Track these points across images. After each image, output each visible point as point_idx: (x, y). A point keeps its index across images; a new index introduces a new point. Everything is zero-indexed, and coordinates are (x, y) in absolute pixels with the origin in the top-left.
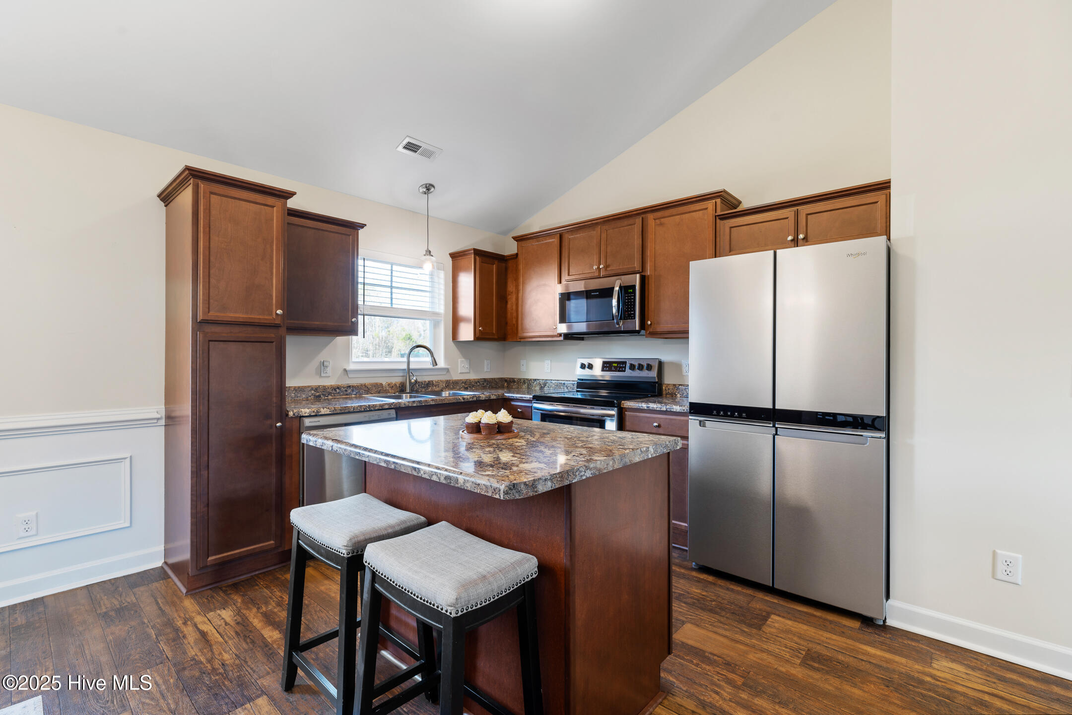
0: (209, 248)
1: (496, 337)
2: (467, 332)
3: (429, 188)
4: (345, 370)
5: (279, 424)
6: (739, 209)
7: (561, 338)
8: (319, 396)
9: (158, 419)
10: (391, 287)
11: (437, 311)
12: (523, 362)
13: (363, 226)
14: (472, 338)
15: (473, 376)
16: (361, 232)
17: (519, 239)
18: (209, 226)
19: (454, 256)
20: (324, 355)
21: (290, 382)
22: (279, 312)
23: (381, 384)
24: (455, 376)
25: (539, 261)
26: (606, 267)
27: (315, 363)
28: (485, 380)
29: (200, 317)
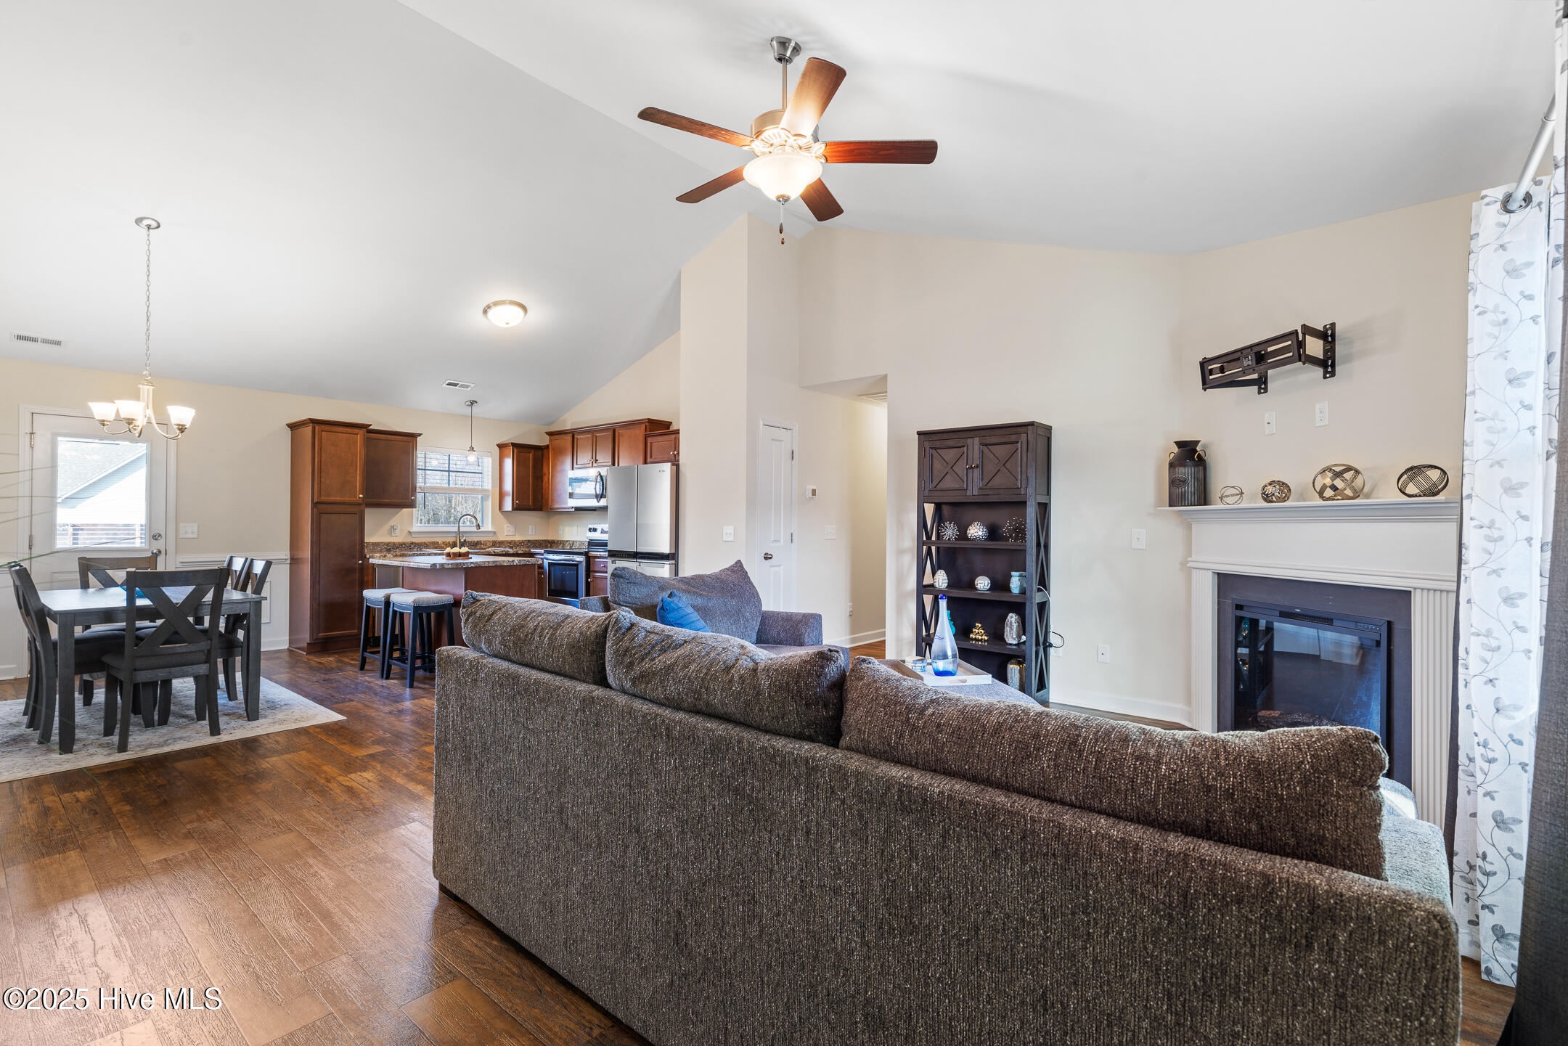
0: (320, 462)
1: (532, 507)
2: (508, 506)
3: (473, 403)
4: (409, 532)
5: (360, 562)
6: (671, 429)
7: (573, 510)
8: (390, 549)
9: (286, 559)
10: (449, 471)
11: (485, 487)
12: (561, 527)
13: (420, 435)
14: (510, 509)
15: (518, 538)
16: (419, 438)
17: (550, 434)
18: (320, 449)
19: (501, 446)
20: (392, 522)
21: (367, 540)
22: (361, 496)
23: (437, 542)
24: (501, 539)
25: (560, 452)
26: (596, 460)
27: (387, 527)
28: (529, 541)
29: (315, 500)
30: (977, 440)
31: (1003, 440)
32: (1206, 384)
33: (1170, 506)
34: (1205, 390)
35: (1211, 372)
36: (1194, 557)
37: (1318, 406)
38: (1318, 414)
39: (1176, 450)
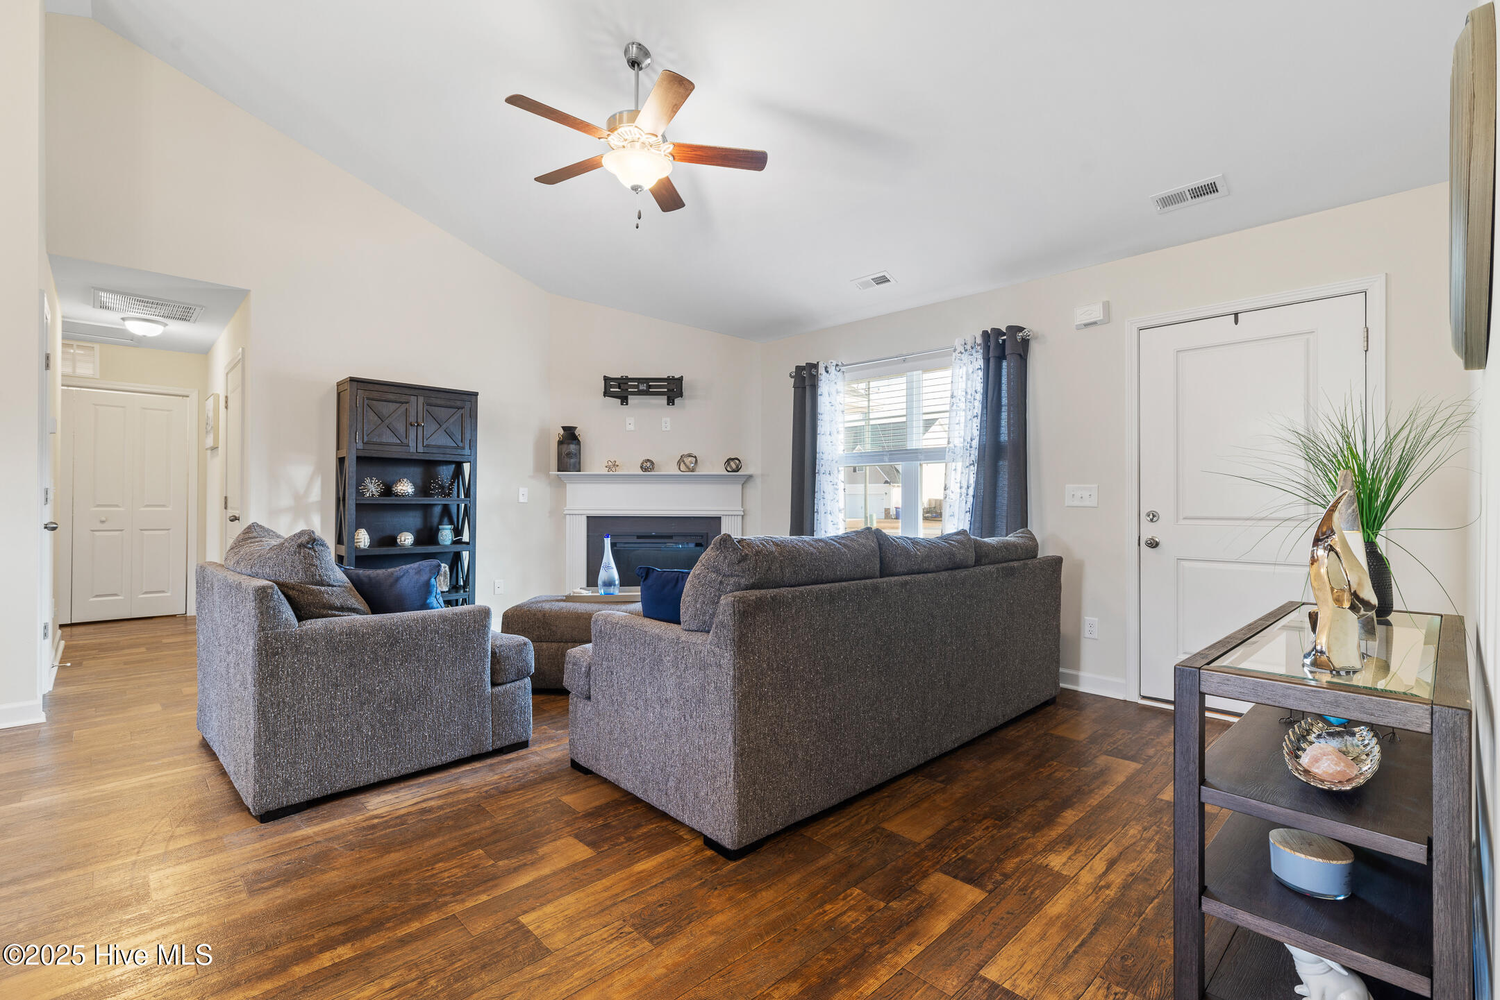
30: (421, 400)
31: (449, 403)
32: (606, 394)
33: (559, 471)
34: (605, 396)
35: (612, 386)
36: (568, 507)
37: (664, 419)
38: (663, 424)
39: (562, 432)
